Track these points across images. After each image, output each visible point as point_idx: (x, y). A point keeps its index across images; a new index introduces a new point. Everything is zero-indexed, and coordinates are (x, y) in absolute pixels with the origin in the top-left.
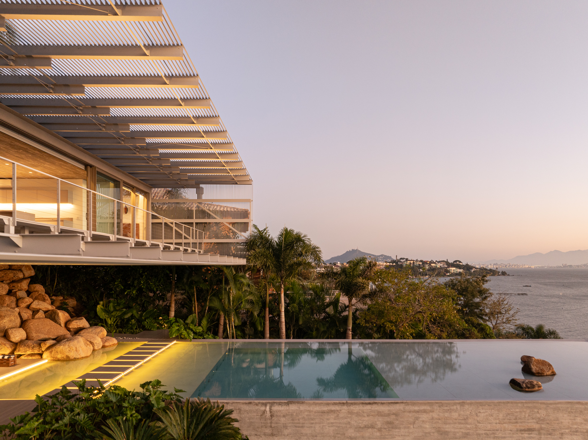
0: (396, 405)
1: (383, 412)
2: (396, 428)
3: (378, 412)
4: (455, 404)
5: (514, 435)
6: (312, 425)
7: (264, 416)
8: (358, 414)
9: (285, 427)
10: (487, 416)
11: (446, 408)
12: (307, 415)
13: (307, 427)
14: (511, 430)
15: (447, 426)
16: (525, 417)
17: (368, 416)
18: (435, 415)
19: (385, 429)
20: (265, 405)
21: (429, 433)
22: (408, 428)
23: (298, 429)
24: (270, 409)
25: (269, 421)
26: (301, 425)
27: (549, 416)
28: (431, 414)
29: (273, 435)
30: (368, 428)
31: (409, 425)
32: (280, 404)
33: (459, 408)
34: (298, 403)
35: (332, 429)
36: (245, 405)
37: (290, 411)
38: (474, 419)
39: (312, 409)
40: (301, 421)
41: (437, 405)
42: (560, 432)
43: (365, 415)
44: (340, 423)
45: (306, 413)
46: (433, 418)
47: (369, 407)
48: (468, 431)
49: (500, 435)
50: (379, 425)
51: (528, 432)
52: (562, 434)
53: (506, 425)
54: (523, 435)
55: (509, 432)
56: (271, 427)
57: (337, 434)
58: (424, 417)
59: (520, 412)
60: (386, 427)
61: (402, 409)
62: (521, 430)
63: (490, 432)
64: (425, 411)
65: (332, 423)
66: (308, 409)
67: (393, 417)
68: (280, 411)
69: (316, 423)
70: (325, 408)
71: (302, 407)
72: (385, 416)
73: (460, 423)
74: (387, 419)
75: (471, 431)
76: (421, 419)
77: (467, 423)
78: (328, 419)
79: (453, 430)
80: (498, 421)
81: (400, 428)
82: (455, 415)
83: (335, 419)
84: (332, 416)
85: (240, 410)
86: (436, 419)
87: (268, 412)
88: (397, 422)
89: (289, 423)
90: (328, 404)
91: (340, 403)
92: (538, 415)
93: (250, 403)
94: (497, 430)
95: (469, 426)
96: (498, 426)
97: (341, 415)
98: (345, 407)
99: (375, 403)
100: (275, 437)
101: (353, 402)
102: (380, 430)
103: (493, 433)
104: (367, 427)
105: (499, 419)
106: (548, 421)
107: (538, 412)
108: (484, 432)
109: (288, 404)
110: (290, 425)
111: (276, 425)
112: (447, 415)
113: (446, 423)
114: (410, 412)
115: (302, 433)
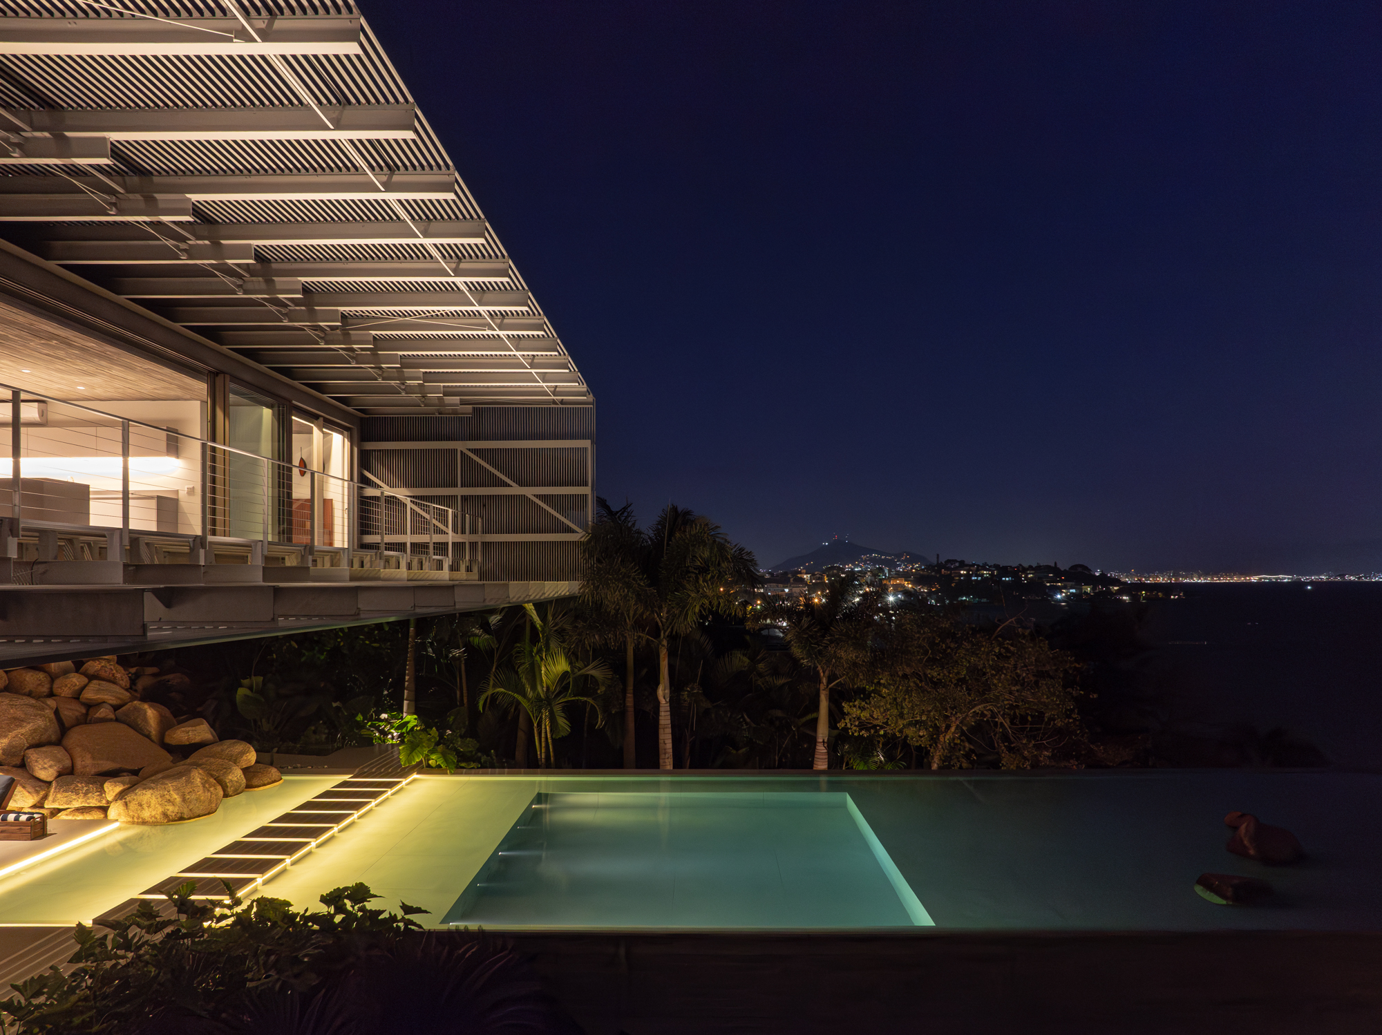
0: (926, 943)
20: (616, 942)
24: (627, 952)
32: (650, 940)
34: (694, 938)
36: (567, 943)
39: (727, 953)
47: (861, 949)
66: (718, 952)
67: (920, 972)
68: (650, 957)
71: (704, 949)
87: (624, 961)
93: (580, 939)
98: (806, 949)
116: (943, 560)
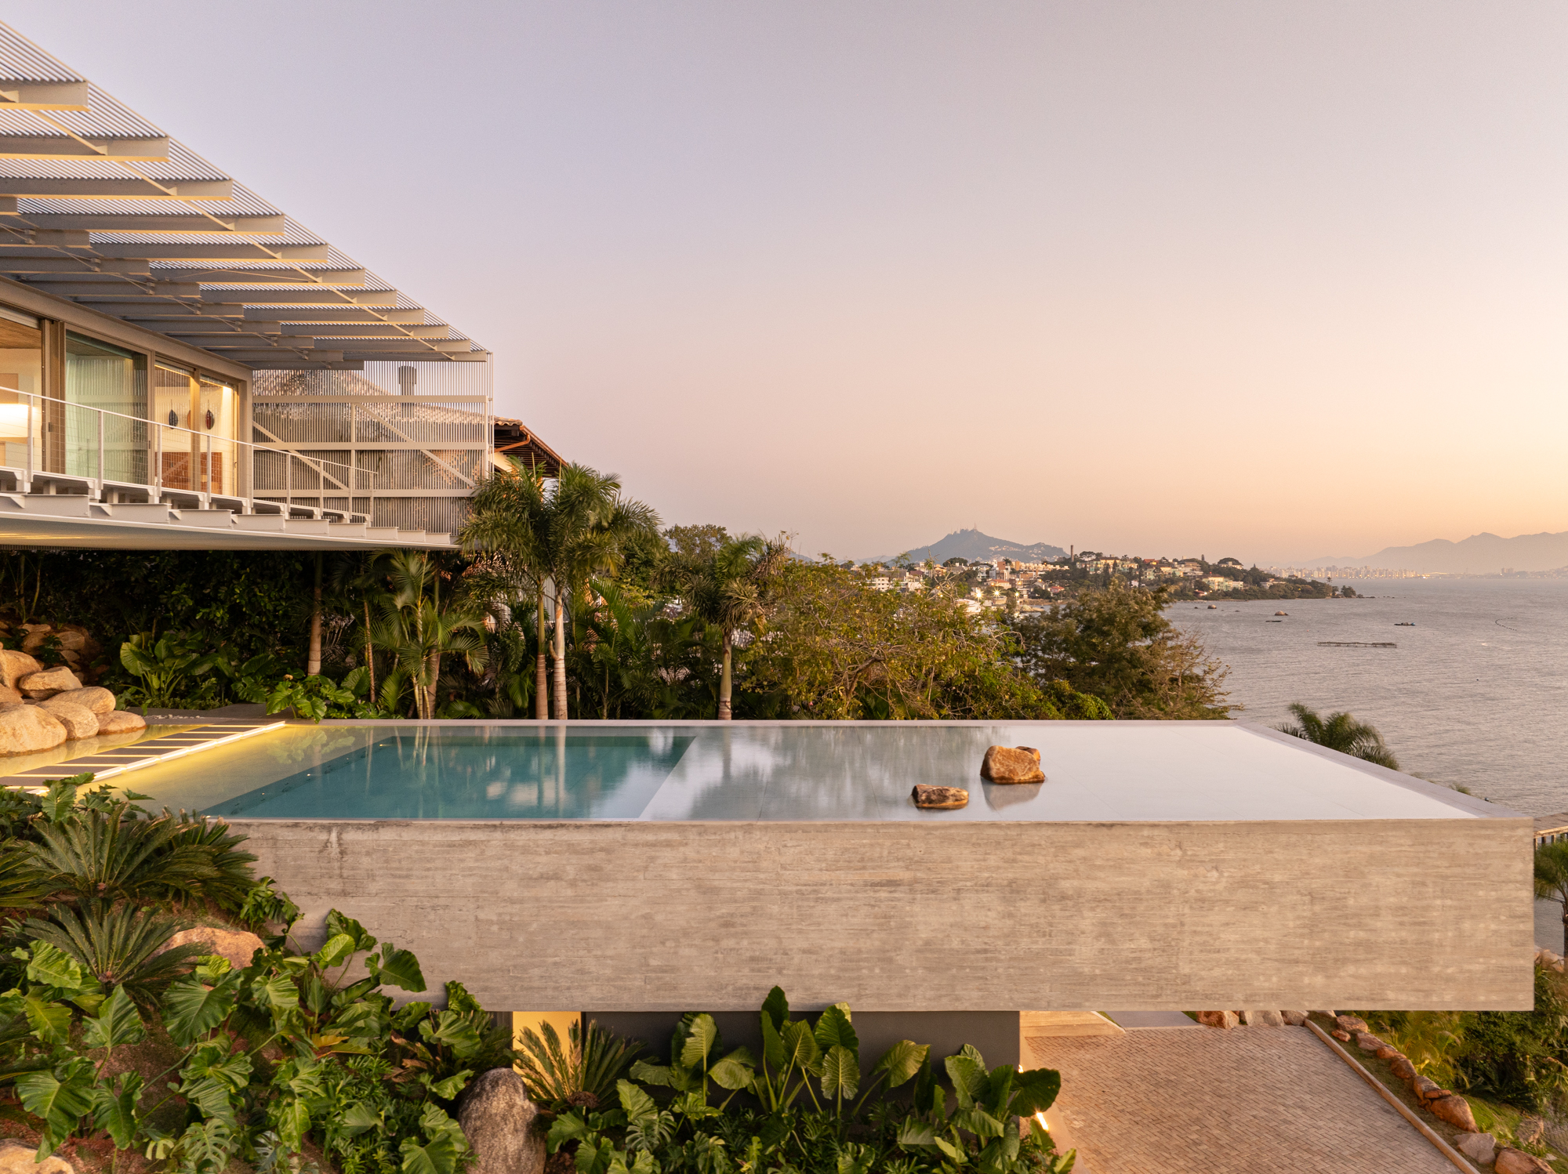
0: (607, 829)
1: (579, 844)
2: (608, 880)
3: (569, 845)
4: (732, 828)
5: (859, 895)
6: (427, 873)
7: (325, 854)
8: (525, 850)
9: (371, 876)
10: (801, 853)
11: (713, 837)
12: (417, 852)
13: (418, 878)
14: (852, 885)
15: (717, 876)
16: (881, 857)
17: (547, 853)
18: (689, 852)
19: (584, 881)
20: (328, 829)
21: (679, 891)
22: (634, 879)
23: (397, 880)
24: (339, 839)
25: (336, 864)
26: (404, 873)
27: (931, 853)
28: (682, 849)
29: (345, 895)
30: (549, 879)
31: (635, 874)
32: (359, 827)
33: (741, 837)
34: (398, 825)
35: (470, 880)
36: (285, 829)
37: (382, 843)
38: (774, 861)
39: (427, 839)
40: (404, 864)
41: (694, 830)
42: (955, 886)
43: (541, 850)
44: (487, 869)
45: (416, 848)
46: (685, 860)
47: (548, 834)
48: (761, 886)
49: (829, 894)
50: (571, 872)
51: (890, 889)
52: (959, 890)
53: (841, 874)
54: (877, 895)
55: (849, 887)
56: (341, 876)
57: (483, 892)
58: (667, 855)
59: (872, 845)
60: (585, 877)
61: (620, 839)
62: (874, 885)
63: (810, 888)
64: (668, 844)
65: (470, 869)
66: (421, 838)
67: (602, 855)
68: (358, 842)
69: (436, 869)
70: (456, 837)
71: (407, 835)
72: (583, 854)
73: (743, 870)
74: (587, 860)
75: (767, 887)
76: (659, 861)
77: (758, 870)
78: (462, 861)
79: (729, 885)
80: (824, 865)
81: (615, 880)
82: (733, 852)
83: (477, 861)
84: (470, 855)
85: (274, 839)
86: (694, 861)
87: (335, 845)
88: (610, 867)
89: (380, 868)
90: (462, 828)
91: (487, 826)
92: (909, 853)
93: (296, 825)
94: (823, 884)
95: (762, 876)
96: (825, 876)
97: (488, 853)
98: (498, 835)
99: (562, 826)
100: (349, 899)
101: (514, 823)
102: (573, 884)
103: (815, 891)
104: (544, 878)
105: (826, 860)
106: (929, 865)
107: (908, 845)
108: (795, 888)
109: (375, 827)
110: (381, 872)
111: (352, 873)
112: (715, 851)
113: (713, 870)
114: (636, 845)
115: (407, 891)
116: (1077, 552)
